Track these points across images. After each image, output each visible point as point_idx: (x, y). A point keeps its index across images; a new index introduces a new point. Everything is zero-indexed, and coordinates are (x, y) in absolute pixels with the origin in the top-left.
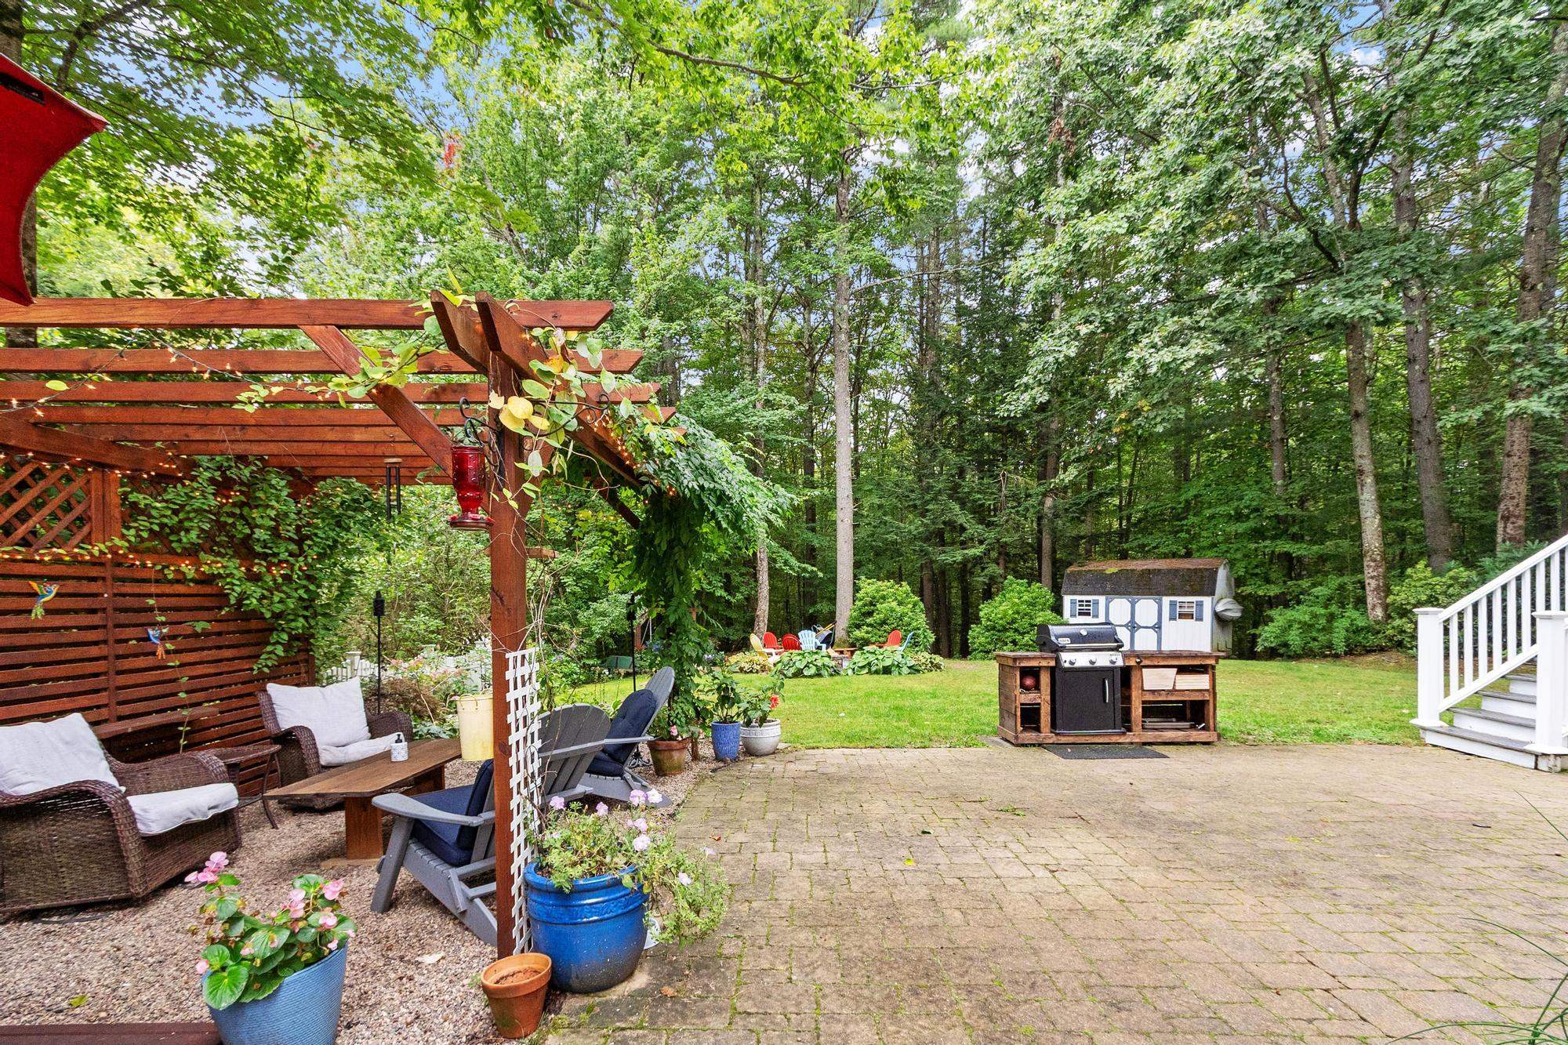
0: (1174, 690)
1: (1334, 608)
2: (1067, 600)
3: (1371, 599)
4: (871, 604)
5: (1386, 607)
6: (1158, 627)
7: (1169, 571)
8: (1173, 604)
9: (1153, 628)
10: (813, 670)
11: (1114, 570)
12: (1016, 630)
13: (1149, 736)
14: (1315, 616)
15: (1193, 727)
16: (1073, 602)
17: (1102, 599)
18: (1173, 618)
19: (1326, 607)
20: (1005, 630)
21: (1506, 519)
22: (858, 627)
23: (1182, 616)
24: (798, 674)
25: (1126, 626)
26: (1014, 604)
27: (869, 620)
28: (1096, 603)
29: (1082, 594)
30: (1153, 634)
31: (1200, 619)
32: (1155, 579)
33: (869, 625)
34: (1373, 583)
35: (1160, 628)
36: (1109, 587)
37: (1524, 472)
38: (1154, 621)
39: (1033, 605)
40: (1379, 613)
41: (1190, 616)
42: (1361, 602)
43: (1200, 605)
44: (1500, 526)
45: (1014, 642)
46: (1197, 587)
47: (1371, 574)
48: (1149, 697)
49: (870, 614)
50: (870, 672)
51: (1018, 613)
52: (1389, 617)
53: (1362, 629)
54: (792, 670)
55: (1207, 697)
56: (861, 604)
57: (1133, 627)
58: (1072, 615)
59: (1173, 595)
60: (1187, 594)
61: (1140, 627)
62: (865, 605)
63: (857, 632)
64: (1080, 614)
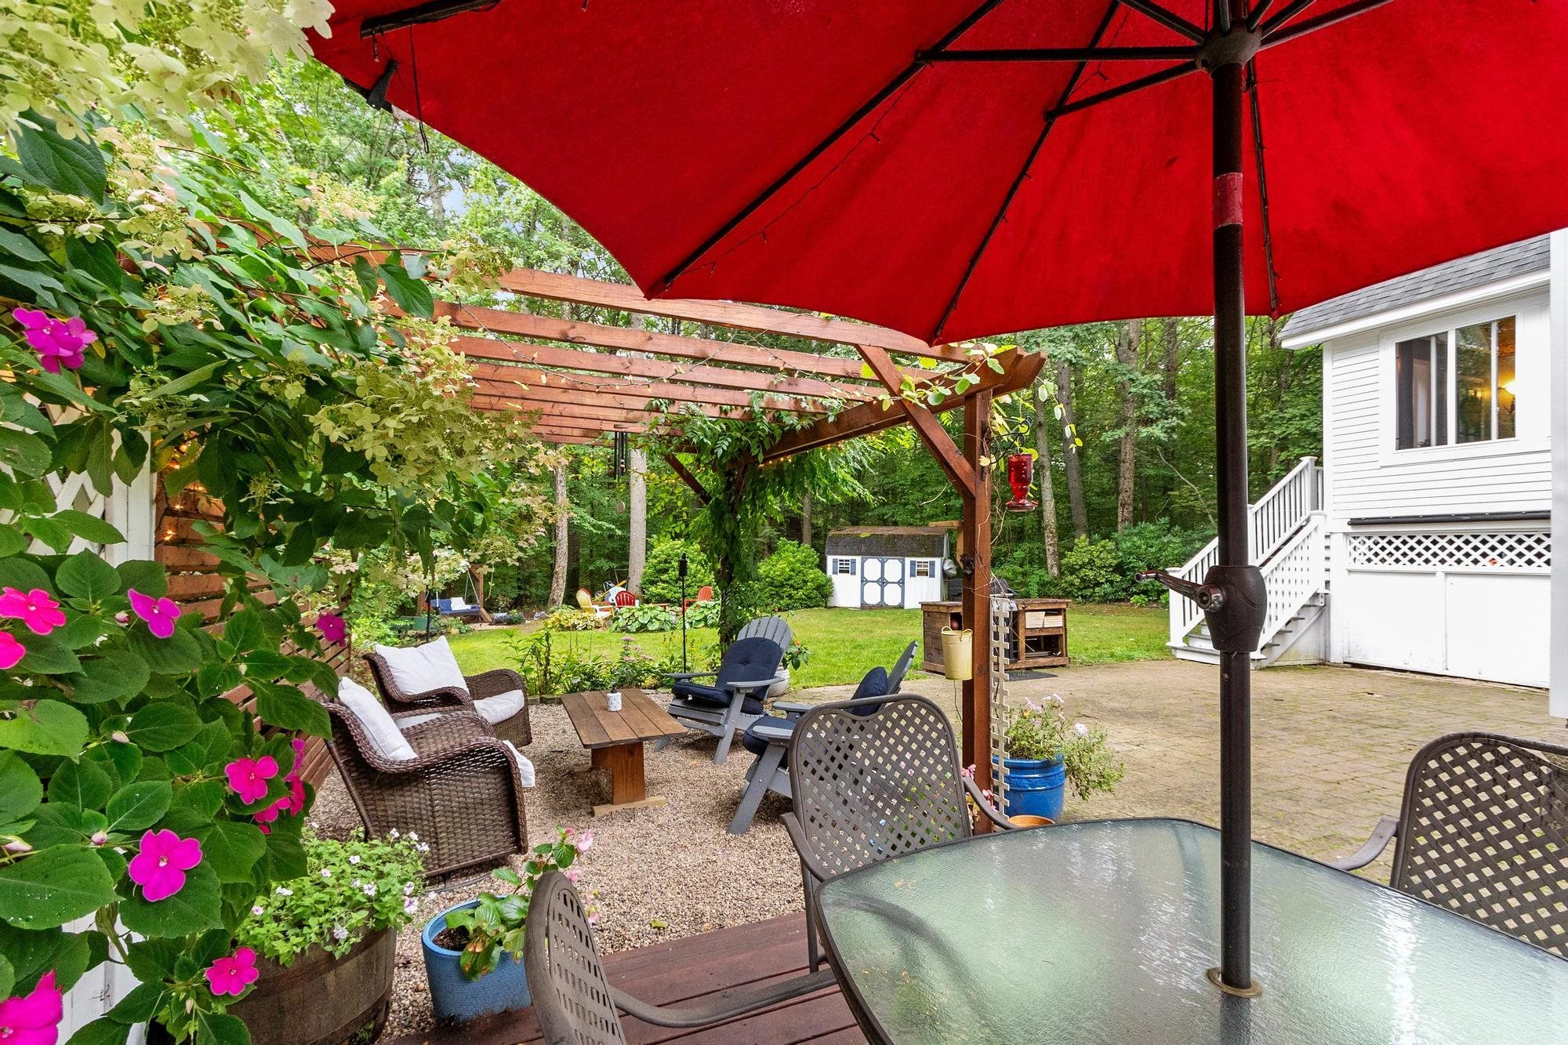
0: (1043, 629)
1: (1027, 567)
2: (830, 559)
3: (1050, 561)
4: (666, 562)
5: (1060, 567)
7: (909, 536)
8: (913, 564)
9: (898, 583)
10: (656, 625)
11: (868, 535)
12: (792, 586)
13: (1031, 663)
14: (1014, 573)
15: (1051, 655)
16: (835, 561)
17: (858, 559)
18: (912, 575)
19: (1021, 566)
20: (782, 586)
21: (1123, 505)
22: (653, 583)
23: (920, 573)
24: (643, 628)
25: (877, 582)
26: (790, 563)
27: (665, 577)
28: (854, 562)
29: (842, 554)
30: (898, 589)
31: (933, 576)
32: (900, 543)
33: (664, 582)
34: (1051, 549)
35: (903, 583)
36: (864, 549)
37: (1132, 474)
38: (898, 577)
39: (803, 563)
40: (1055, 571)
41: (925, 573)
42: (1043, 563)
43: (932, 564)
44: (1120, 510)
45: (790, 597)
46: (930, 550)
47: (1050, 542)
48: (1029, 634)
50: (706, 625)
51: (793, 570)
52: (1062, 573)
53: (1048, 583)
54: (636, 625)
55: (1062, 632)
56: (655, 561)
57: (883, 582)
58: (835, 573)
59: (914, 556)
60: (922, 555)
61: (888, 583)
62: (660, 562)
63: (653, 589)
64: (841, 571)
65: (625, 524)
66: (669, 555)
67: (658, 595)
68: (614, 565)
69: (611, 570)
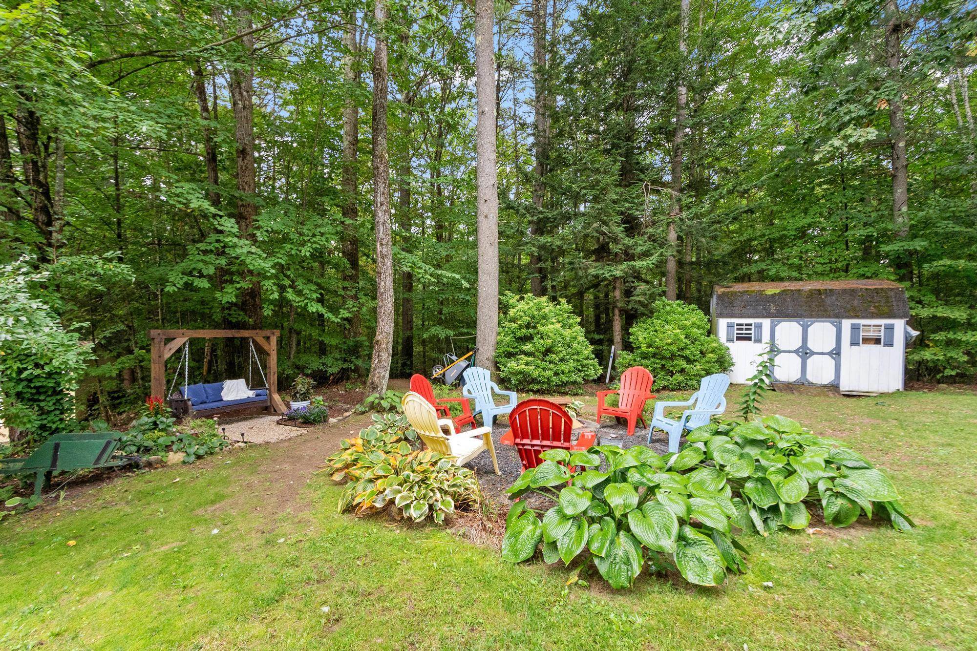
2: (722, 323)
4: (528, 326)
6: (836, 353)
7: (844, 291)
8: (855, 328)
9: (830, 354)
11: (777, 291)
16: (730, 326)
17: (766, 323)
18: (854, 343)
20: (673, 357)
22: (510, 355)
23: (866, 340)
25: (796, 352)
27: (528, 347)
28: (759, 327)
29: (742, 317)
30: (830, 362)
31: (890, 344)
33: (526, 354)
35: (838, 354)
36: (773, 309)
38: (831, 345)
41: (877, 341)
43: (889, 328)
46: (886, 309)
49: (528, 339)
56: (514, 325)
57: (805, 353)
58: (730, 340)
59: (857, 317)
60: (873, 316)
61: (813, 353)
62: (520, 327)
63: (512, 364)
64: (738, 339)
65: (472, 269)
66: (533, 317)
67: (520, 373)
68: (451, 333)
69: (447, 338)
